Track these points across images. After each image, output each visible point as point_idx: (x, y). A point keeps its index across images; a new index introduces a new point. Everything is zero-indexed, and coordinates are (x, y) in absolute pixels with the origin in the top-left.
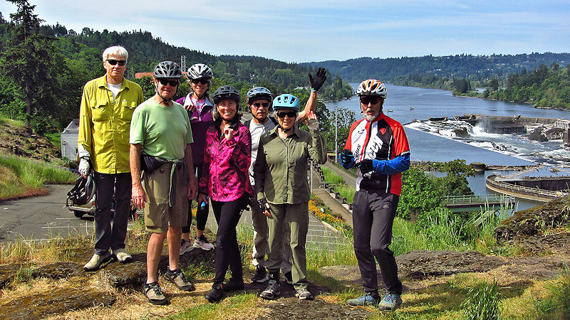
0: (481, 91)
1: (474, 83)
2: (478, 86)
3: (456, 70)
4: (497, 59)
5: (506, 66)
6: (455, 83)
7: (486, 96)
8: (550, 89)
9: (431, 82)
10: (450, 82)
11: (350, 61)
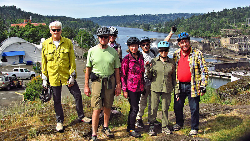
0: (155, 29)
1: (152, 26)
2: (153, 27)
3: (144, 20)
4: (160, 15)
5: (164, 18)
6: (144, 26)
7: (157, 30)
8: (181, 27)
9: (135, 25)
10: (142, 25)
11: (102, 17)
